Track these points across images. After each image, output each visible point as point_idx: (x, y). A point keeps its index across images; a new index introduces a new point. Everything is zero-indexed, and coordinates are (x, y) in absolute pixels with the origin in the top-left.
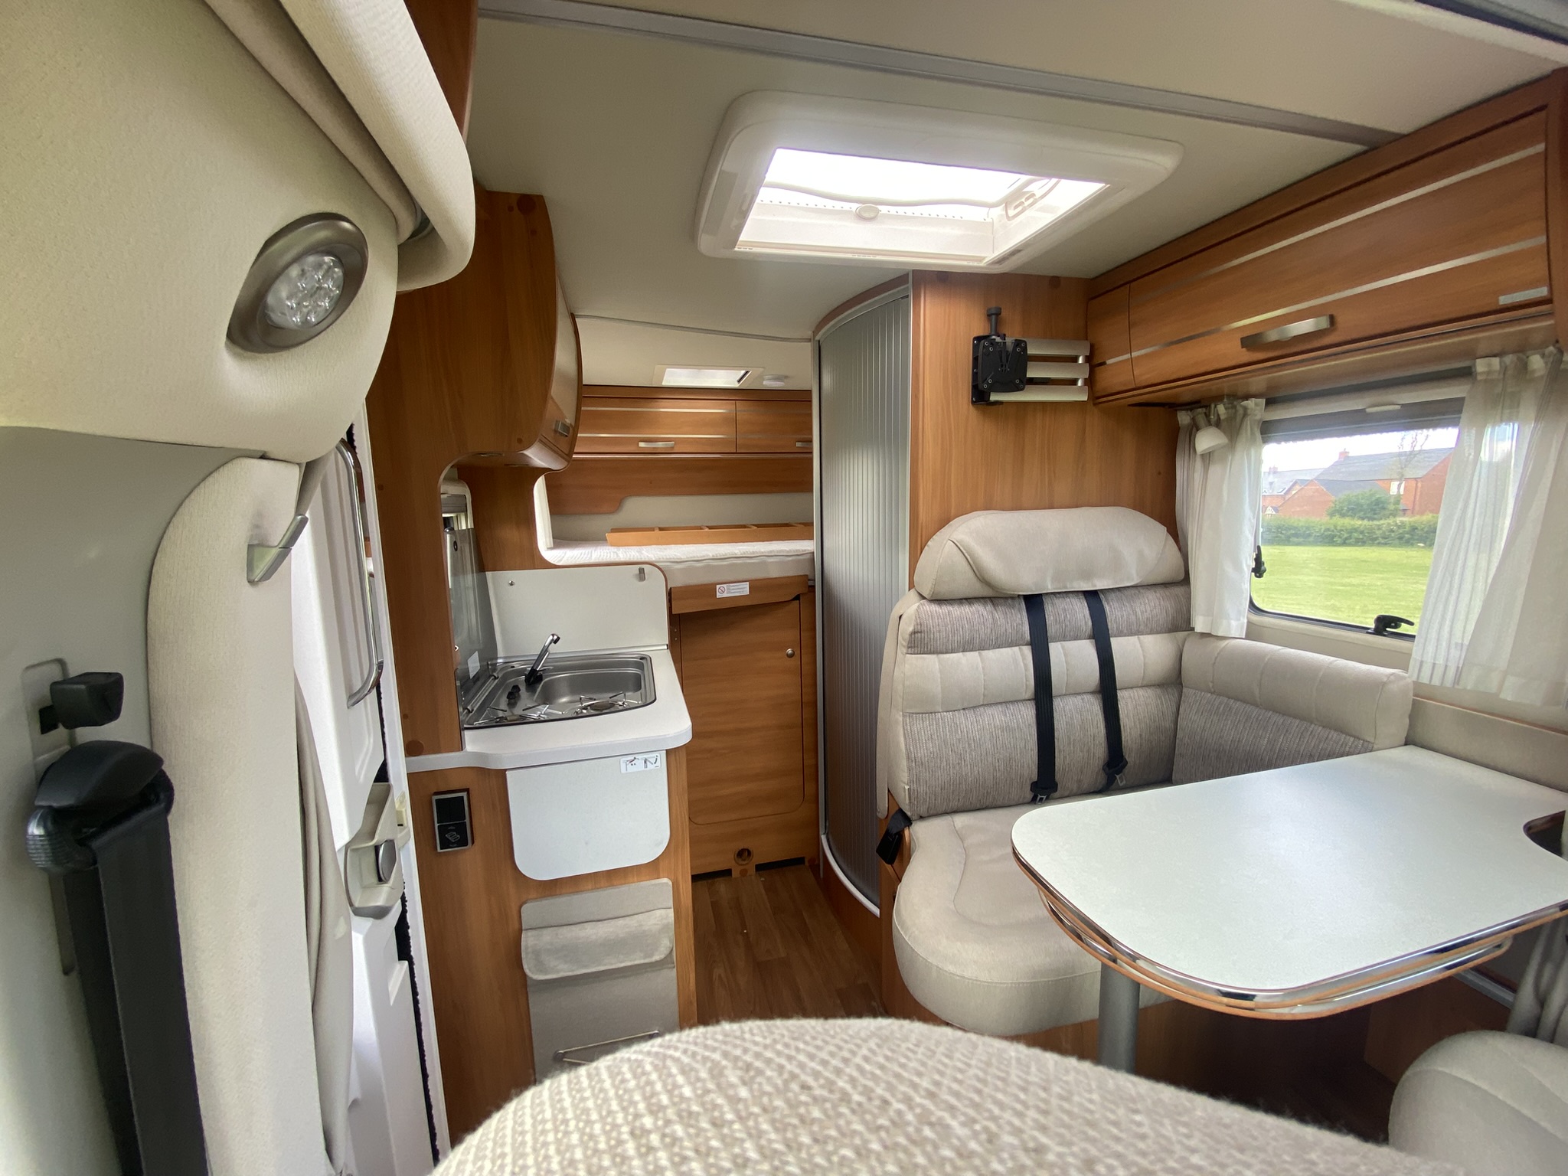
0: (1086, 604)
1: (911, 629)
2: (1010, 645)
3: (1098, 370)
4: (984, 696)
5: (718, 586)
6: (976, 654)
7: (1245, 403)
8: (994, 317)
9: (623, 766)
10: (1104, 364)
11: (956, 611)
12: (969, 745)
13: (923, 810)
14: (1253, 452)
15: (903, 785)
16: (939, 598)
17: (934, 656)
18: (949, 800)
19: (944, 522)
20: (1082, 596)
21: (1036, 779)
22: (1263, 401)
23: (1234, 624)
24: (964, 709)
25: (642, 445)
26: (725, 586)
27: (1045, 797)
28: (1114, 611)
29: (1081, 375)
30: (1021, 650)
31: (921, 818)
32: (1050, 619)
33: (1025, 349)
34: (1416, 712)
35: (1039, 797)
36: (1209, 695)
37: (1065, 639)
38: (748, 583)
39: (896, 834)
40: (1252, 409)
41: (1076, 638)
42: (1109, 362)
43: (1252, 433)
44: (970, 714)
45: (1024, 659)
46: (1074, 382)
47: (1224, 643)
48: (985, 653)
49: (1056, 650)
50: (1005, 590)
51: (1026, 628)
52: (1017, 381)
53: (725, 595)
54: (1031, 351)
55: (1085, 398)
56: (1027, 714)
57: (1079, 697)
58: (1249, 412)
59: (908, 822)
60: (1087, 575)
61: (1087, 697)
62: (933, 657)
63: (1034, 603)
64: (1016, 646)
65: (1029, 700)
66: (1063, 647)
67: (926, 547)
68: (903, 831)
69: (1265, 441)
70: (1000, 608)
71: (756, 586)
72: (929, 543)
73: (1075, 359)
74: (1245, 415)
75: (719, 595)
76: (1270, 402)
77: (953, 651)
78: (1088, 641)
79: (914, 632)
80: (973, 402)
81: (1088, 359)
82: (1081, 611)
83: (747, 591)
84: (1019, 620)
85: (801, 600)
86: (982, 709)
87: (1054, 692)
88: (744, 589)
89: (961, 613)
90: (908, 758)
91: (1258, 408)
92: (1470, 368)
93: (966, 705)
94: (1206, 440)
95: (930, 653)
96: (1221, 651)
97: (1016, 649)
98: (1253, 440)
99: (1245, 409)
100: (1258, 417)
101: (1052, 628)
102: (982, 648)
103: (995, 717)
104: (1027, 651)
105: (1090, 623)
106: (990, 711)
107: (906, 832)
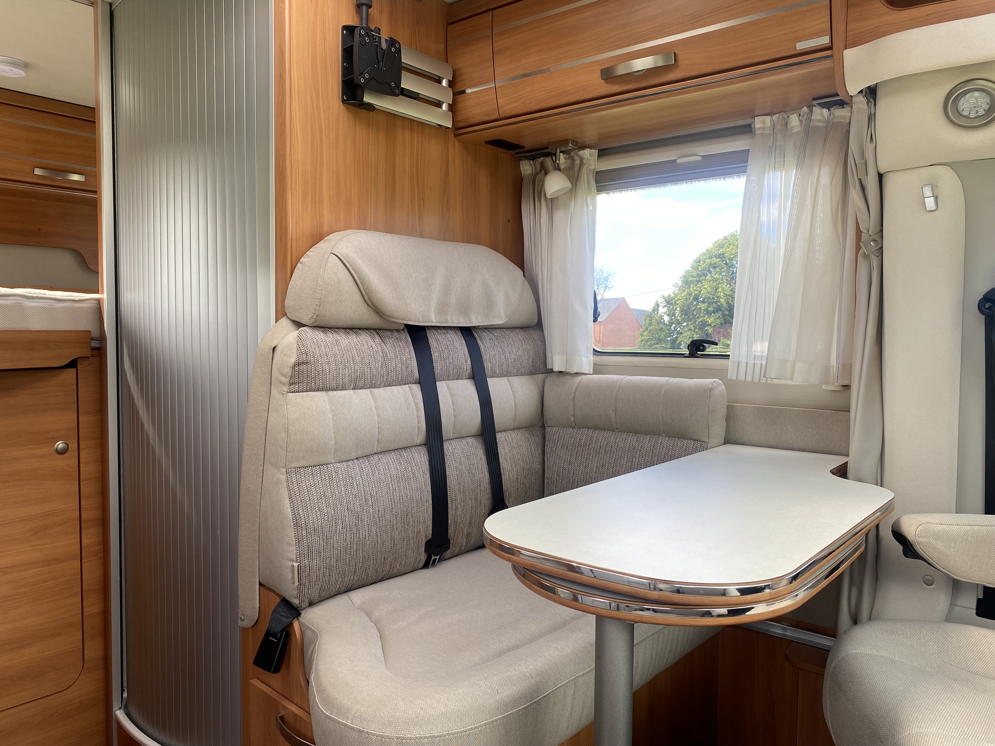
0: (464, 341)
1: (293, 360)
3: (460, 97)
4: (378, 441)
6: (368, 392)
7: (581, 153)
8: (364, 8)
10: (464, 92)
12: (366, 500)
13: (314, 593)
14: (589, 199)
15: (290, 564)
16: (322, 324)
17: (324, 393)
18: (345, 574)
19: (317, 238)
20: (459, 333)
21: (430, 536)
22: (595, 152)
23: (585, 362)
24: (357, 459)
27: (438, 557)
29: (447, 99)
30: (410, 388)
31: (311, 604)
32: (435, 355)
33: (400, 50)
34: (731, 414)
35: (433, 558)
36: (571, 429)
37: (449, 377)
39: (282, 632)
40: (588, 159)
41: (459, 378)
42: (468, 91)
43: (589, 183)
44: (365, 463)
45: (415, 398)
46: (438, 104)
47: (579, 379)
48: (376, 391)
49: (442, 387)
50: (393, 317)
51: (414, 364)
52: (393, 84)
55: (449, 125)
56: (421, 459)
57: (464, 441)
58: (585, 162)
59: (296, 612)
60: (464, 309)
61: (471, 440)
62: (320, 397)
63: (419, 336)
64: (405, 384)
65: (420, 445)
66: (448, 386)
67: (299, 265)
68: (291, 625)
69: (600, 190)
70: (388, 342)
72: (302, 260)
73: (439, 80)
74: (582, 164)
76: (603, 153)
77: (344, 388)
78: (469, 382)
79: (298, 364)
80: (343, 101)
81: (451, 84)
82: (460, 349)
85: (79, 367)
86: (376, 457)
87: (444, 436)
89: (349, 343)
90: (297, 525)
91: (592, 158)
92: (750, 125)
93: (360, 454)
94: (555, 184)
95: (318, 390)
96: (578, 386)
97: (406, 387)
98: (589, 189)
99: (582, 159)
100: (592, 167)
101: (438, 367)
102: (373, 386)
103: (390, 464)
104: (417, 389)
105: (469, 362)
106: (385, 458)
107: (296, 625)
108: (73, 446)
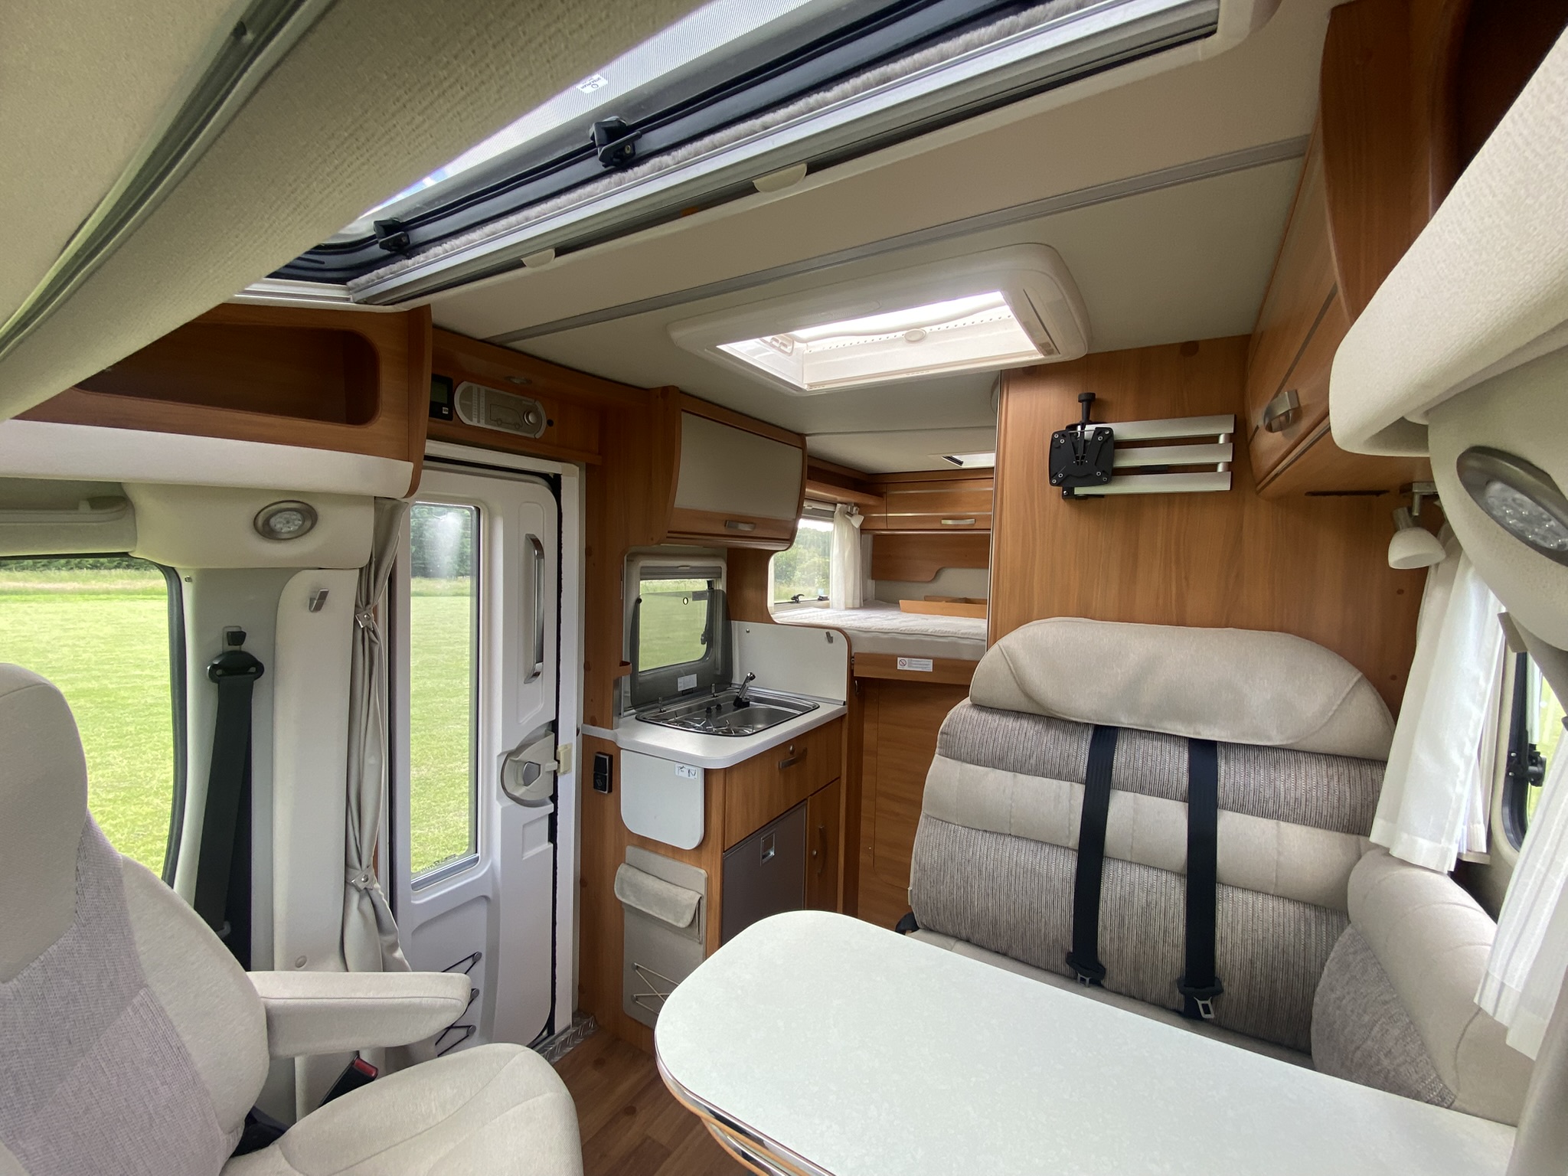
0: (1186, 756)
2: (1059, 776)
3: (1251, 449)
5: (900, 659)
6: (1010, 774)
8: (1085, 403)
11: (994, 721)
17: (957, 763)
20: (1180, 743)
24: (985, 831)
26: (906, 659)
28: (1230, 775)
29: (1222, 458)
30: (1070, 787)
32: (1119, 761)
33: (1111, 435)
37: (1141, 789)
38: (933, 661)
41: (1158, 794)
44: (991, 840)
45: (1072, 798)
46: (1211, 467)
49: (1122, 801)
50: (1053, 710)
52: (1099, 473)
53: (906, 668)
55: (1226, 487)
56: (1066, 866)
57: (1151, 872)
61: (1163, 876)
62: (955, 764)
63: (1104, 737)
64: (1063, 780)
65: (1071, 849)
66: (1132, 800)
70: (1052, 732)
71: (938, 664)
73: (1214, 439)
75: (899, 667)
77: (979, 764)
78: (1181, 803)
81: (1232, 439)
82: (1177, 764)
83: (930, 669)
84: (1078, 751)
86: (1006, 838)
88: (927, 666)
90: (915, 859)
93: (987, 828)
95: (954, 758)
97: (1066, 785)
101: (1121, 773)
102: (1017, 770)
103: (1024, 855)
104: (1079, 791)
105: (1187, 780)
106: (1017, 844)
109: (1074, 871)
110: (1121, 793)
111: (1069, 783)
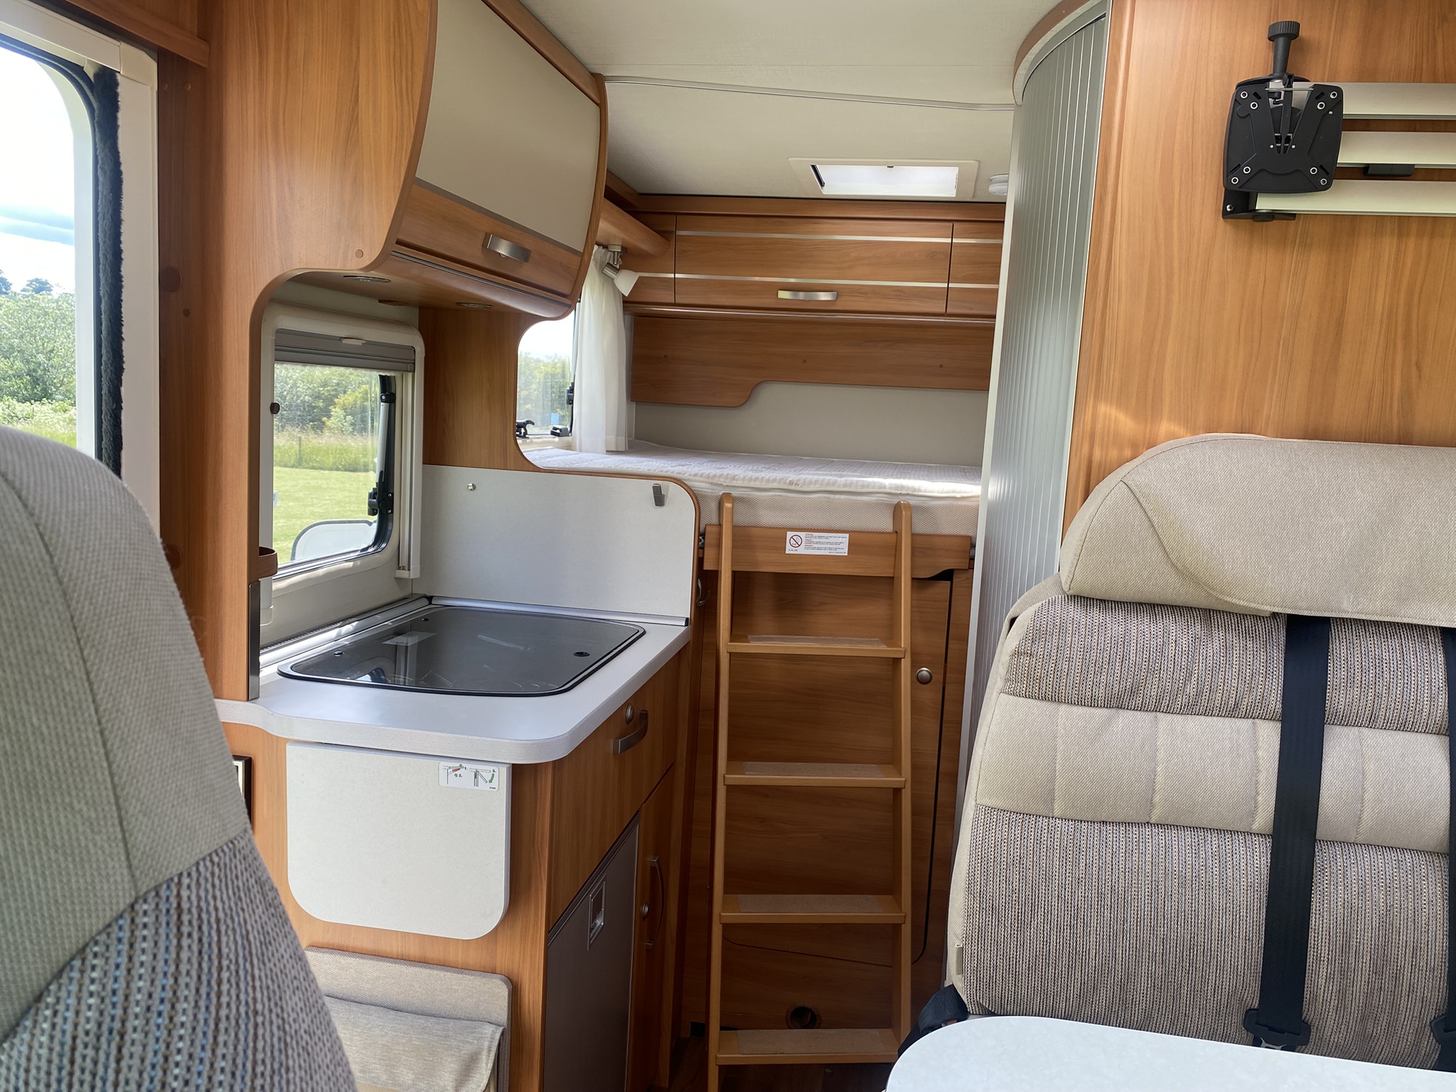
1: (1015, 645)
2: (1232, 713)
4: (1152, 805)
5: (789, 534)
6: (1145, 717)
8: (1281, 41)
9: (443, 773)
11: (1117, 624)
15: (955, 940)
17: (1051, 706)
20: (1432, 638)
24: (1102, 822)
25: (783, 295)
26: (803, 534)
30: (1254, 728)
32: (1337, 673)
33: (1339, 102)
37: (1369, 722)
38: (847, 535)
41: (1403, 726)
44: (1114, 834)
45: (1259, 748)
48: (1166, 719)
51: (1276, 684)
52: (1313, 170)
53: (802, 550)
54: (1352, 108)
57: (1389, 856)
62: (1047, 708)
63: (1306, 636)
64: (1244, 717)
65: (1258, 835)
66: (1361, 742)
70: (1219, 634)
71: (861, 542)
75: (789, 550)
77: (1093, 704)
78: (1436, 737)
79: (1017, 653)
80: (1225, 214)
82: (1428, 673)
83: (843, 550)
84: (1269, 666)
85: (955, 580)
86: (1142, 831)
87: (1320, 834)
88: (838, 545)
95: (1043, 699)
97: (1246, 724)
101: (1338, 697)
102: (1161, 708)
103: (1171, 853)
106: (1160, 838)
108: (938, 677)
109: (1265, 871)
110: (1338, 729)
111: (1250, 721)
